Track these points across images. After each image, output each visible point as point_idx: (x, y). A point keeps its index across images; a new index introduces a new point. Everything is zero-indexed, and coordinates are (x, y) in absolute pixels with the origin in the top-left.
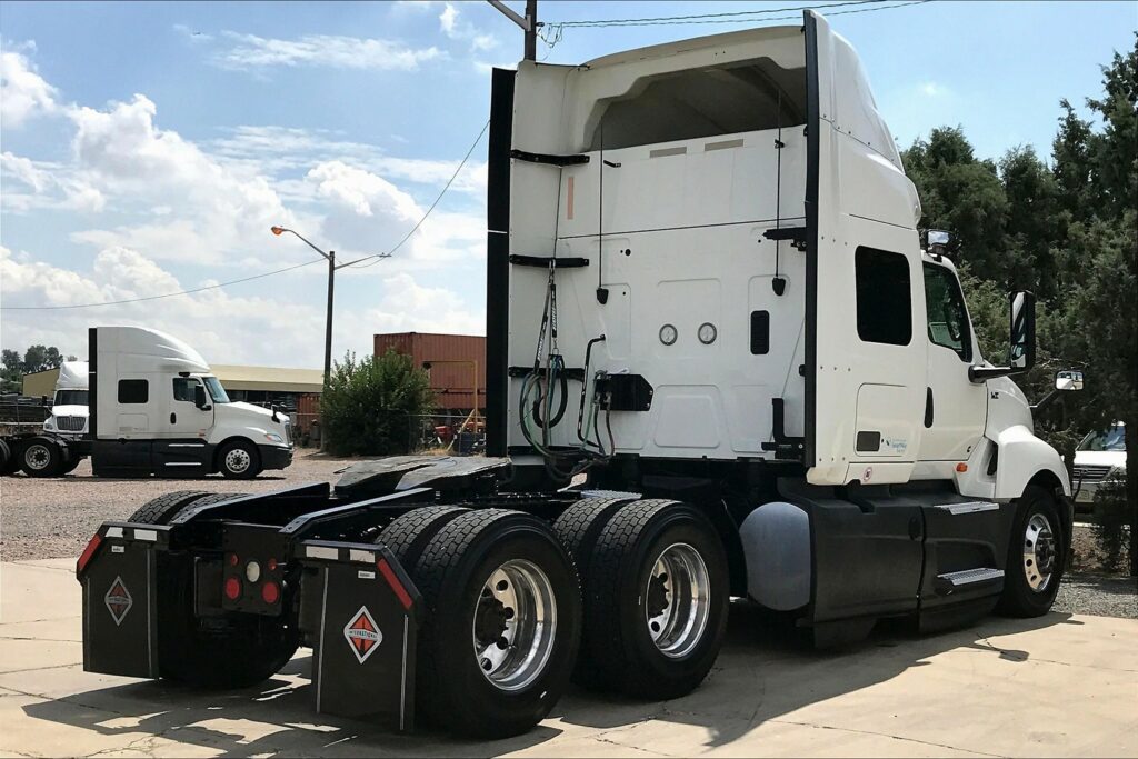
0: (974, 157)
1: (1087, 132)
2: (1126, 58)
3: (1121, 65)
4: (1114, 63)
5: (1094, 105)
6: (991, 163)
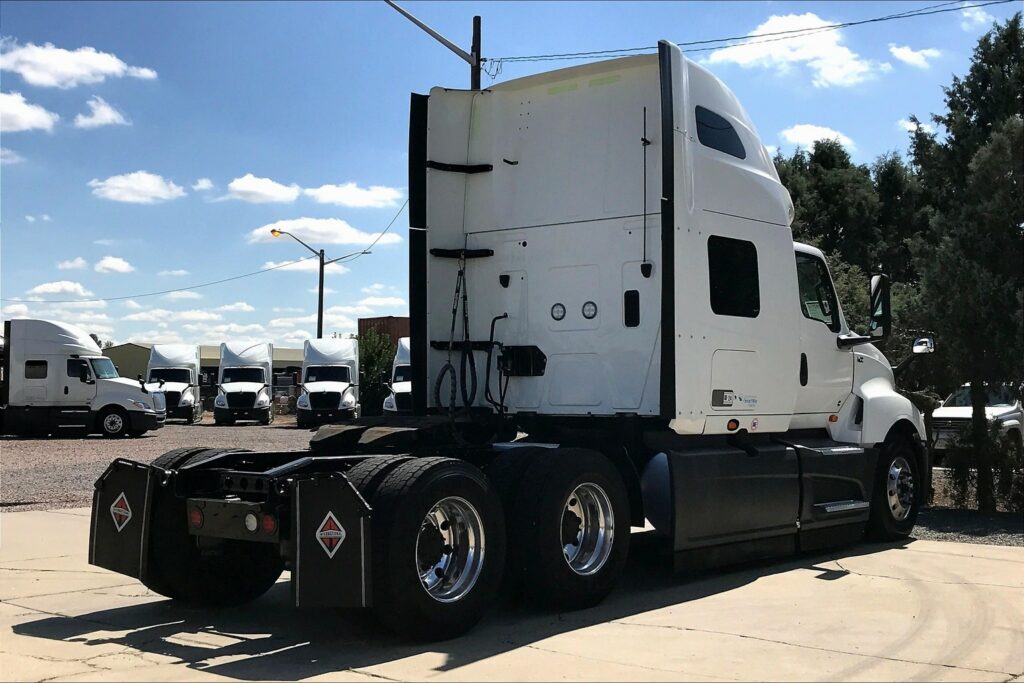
0: (851, 163)
1: (933, 142)
2: (963, 80)
3: (959, 86)
4: (954, 85)
5: (938, 119)
6: (865, 168)
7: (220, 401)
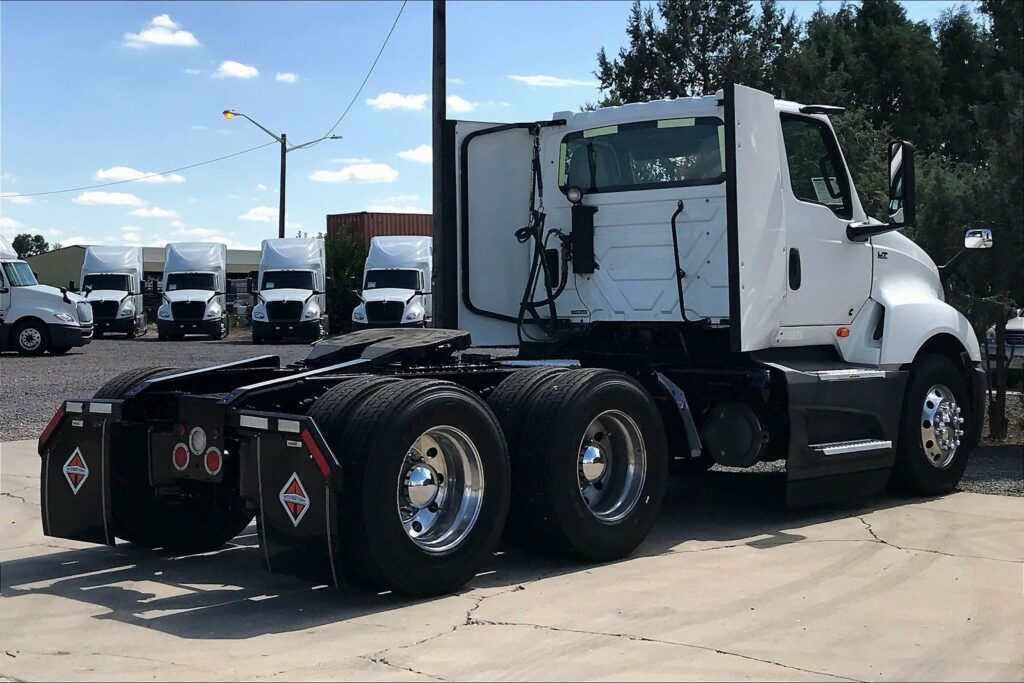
0: (908, 19)
6: (925, 25)
7: (165, 312)
